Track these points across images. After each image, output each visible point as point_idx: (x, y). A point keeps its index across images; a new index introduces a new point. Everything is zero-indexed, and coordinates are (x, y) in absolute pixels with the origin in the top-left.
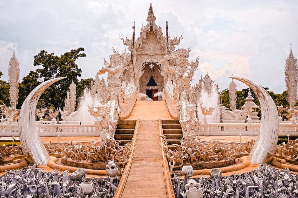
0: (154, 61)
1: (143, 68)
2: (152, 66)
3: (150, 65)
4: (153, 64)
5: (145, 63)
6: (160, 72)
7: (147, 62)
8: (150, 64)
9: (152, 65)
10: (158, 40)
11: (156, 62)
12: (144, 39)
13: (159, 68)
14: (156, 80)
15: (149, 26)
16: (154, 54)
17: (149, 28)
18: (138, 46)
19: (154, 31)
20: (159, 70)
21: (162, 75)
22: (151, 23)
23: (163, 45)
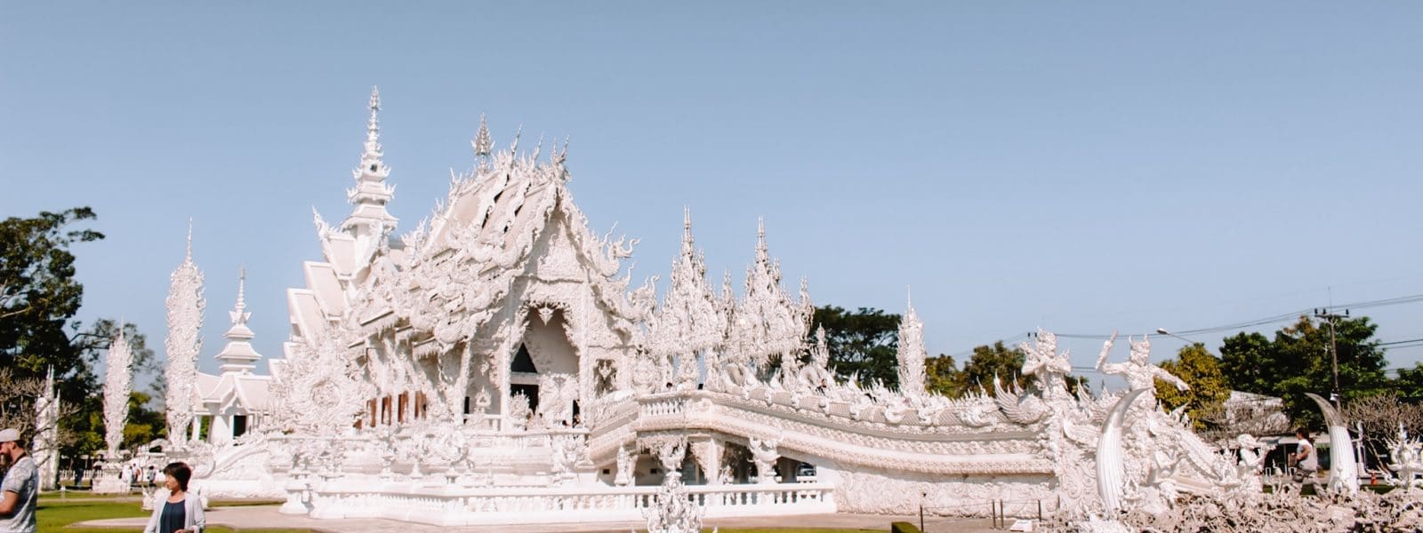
0: (554, 300)
1: (522, 319)
2: (546, 314)
3: (541, 311)
4: (549, 306)
5: (529, 302)
6: (568, 332)
7: (535, 302)
8: (543, 305)
9: (546, 309)
10: (576, 239)
11: (559, 304)
12: (536, 232)
13: (566, 322)
14: (535, 356)
15: (552, 197)
16: (556, 278)
17: (552, 202)
18: (520, 251)
19: (564, 211)
20: (565, 326)
21: (575, 343)
22: (557, 189)
23: (587, 256)
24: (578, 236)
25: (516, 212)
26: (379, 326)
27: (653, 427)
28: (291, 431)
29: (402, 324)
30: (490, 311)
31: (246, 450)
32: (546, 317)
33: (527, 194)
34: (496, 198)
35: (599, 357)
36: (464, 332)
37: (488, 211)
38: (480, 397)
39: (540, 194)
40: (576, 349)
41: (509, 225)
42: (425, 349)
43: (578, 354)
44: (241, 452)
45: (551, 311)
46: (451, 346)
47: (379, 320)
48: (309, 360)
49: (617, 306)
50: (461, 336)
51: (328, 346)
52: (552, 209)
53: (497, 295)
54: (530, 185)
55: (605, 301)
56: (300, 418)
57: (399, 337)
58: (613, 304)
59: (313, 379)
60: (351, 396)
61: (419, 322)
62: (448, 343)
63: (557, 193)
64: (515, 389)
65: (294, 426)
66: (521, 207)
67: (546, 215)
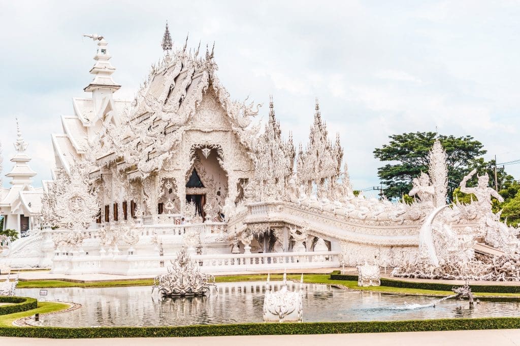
0: (211, 143)
1: (191, 156)
2: (206, 152)
3: (203, 150)
4: (208, 147)
5: (195, 145)
6: (221, 162)
7: (199, 145)
8: (204, 147)
9: (206, 149)
10: (223, 106)
11: (214, 145)
12: (197, 103)
13: (219, 156)
14: (202, 177)
15: (207, 80)
16: (212, 130)
17: (207, 83)
18: (188, 115)
19: (215, 89)
20: (219, 159)
21: (225, 169)
22: (209, 75)
23: (230, 115)
24: (224, 104)
25: (187, 89)
26: (107, 161)
27: (254, 221)
28: (57, 227)
29: (120, 160)
30: (171, 152)
31: (30, 239)
32: (206, 154)
33: (193, 78)
34: (175, 79)
35: (241, 177)
36: (156, 166)
37: (171, 87)
38: (168, 204)
39: (199, 78)
40: (226, 173)
41: (182, 97)
42: (133, 176)
43: (227, 175)
44: (29, 240)
45: (209, 150)
46: (148, 175)
47: (107, 157)
48: (65, 184)
49: (249, 146)
50: (154, 168)
51: (76, 175)
52: (207, 88)
53: (175, 143)
54: (195, 72)
55: (243, 143)
56: (61, 220)
57: (119, 168)
58: (247, 144)
59: (68, 196)
60: (92, 205)
61: (129, 160)
62: (146, 173)
63: (209, 77)
64: (189, 198)
65: (58, 224)
66: (190, 85)
67: (203, 92)
